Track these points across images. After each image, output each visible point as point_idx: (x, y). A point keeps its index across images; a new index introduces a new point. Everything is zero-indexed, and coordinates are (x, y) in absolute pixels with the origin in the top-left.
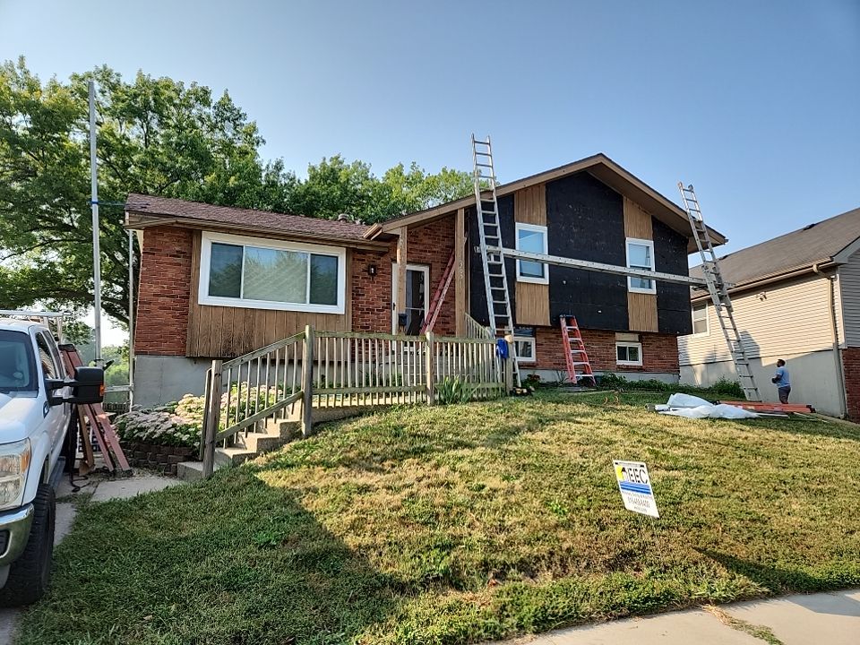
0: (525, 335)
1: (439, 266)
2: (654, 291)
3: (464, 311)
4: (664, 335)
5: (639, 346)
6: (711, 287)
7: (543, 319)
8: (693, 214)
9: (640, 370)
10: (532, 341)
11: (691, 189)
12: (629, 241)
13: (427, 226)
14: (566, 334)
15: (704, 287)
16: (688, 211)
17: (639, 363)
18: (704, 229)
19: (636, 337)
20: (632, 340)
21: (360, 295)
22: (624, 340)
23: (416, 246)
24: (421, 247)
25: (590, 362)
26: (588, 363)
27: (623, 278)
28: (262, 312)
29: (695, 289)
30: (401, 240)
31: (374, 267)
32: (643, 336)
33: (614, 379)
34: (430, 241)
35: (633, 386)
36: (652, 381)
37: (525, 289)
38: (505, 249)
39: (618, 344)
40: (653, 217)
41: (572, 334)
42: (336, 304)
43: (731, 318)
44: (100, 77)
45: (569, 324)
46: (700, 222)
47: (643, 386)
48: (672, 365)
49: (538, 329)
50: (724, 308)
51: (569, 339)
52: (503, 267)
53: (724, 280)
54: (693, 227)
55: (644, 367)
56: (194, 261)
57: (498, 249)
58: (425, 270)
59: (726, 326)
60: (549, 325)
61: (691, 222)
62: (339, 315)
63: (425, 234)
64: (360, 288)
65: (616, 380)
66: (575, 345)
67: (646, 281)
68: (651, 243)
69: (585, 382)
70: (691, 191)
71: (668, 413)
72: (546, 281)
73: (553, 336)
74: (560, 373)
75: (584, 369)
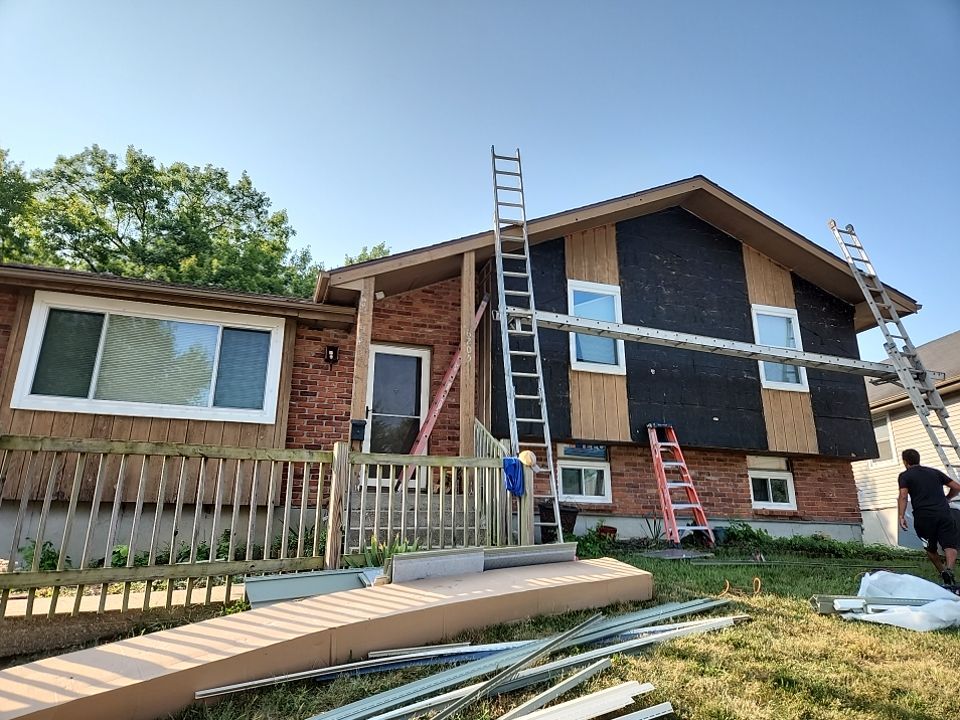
0: (593, 457)
1: (447, 348)
2: (804, 387)
3: (472, 416)
4: (831, 459)
5: (788, 477)
6: (906, 378)
7: (621, 432)
8: (859, 265)
9: (792, 517)
10: (605, 467)
11: (850, 230)
12: (756, 309)
13: (427, 287)
14: (658, 455)
15: (892, 378)
16: (850, 261)
17: (791, 506)
18: (880, 288)
19: (781, 463)
20: (775, 467)
21: (307, 394)
22: (762, 468)
23: (408, 319)
24: (418, 320)
25: (704, 505)
26: (699, 506)
27: (750, 363)
28: (126, 422)
29: (875, 383)
30: (363, 299)
31: (334, 349)
32: (793, 461)
33: (749, 535)
34: (432, 311)
35: (783, 547)
36: (816, 538)
37: (587, 382)
38: (539, 313)
39: (752, 474)
40: (793, 275)
41: (668, 455)
42: (260, 407)
43: (946, 428)
44: (89, 159)
45: (662, 437)
46: (871, 278)
47: (802, 548)
48: (847, 510)
49: (613, 449)
50: (933, 413)
51: (665, 465)
52: (536, 340)
53: (926, 365)
54: (862, 284)
55: (800, 514)
56: (13, 338)
57: (529, 312)
58: (424, 354)
59: (941, 441)
60: (630, 440)
61: (857, 277)
62: (265, 425)
63: (424, 301)
64: (310, 383)
65: (753, 536)
66: (675, 474)
67: (790, 368)
68: (793, 313)
69: (697, 540)
70: (850, 233)
71: (864, 617)
72: (622, 370)
73: (640, 460)
74: (652, 522)
75: (693, 517)
